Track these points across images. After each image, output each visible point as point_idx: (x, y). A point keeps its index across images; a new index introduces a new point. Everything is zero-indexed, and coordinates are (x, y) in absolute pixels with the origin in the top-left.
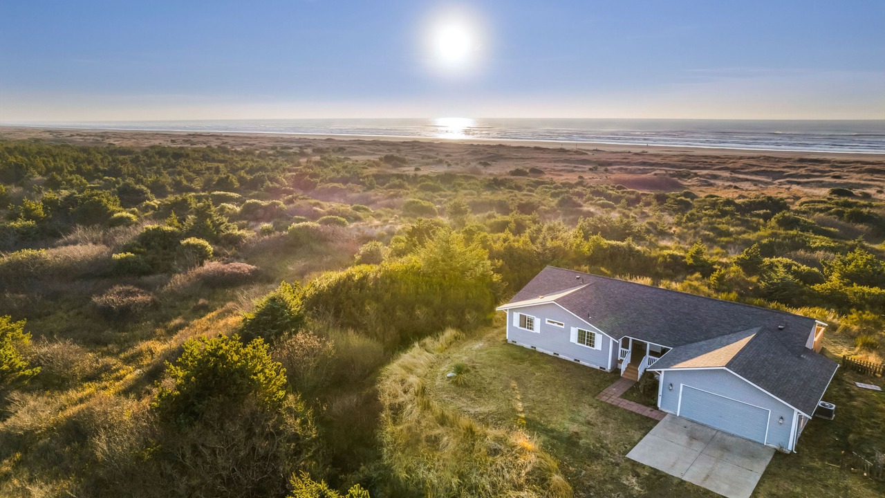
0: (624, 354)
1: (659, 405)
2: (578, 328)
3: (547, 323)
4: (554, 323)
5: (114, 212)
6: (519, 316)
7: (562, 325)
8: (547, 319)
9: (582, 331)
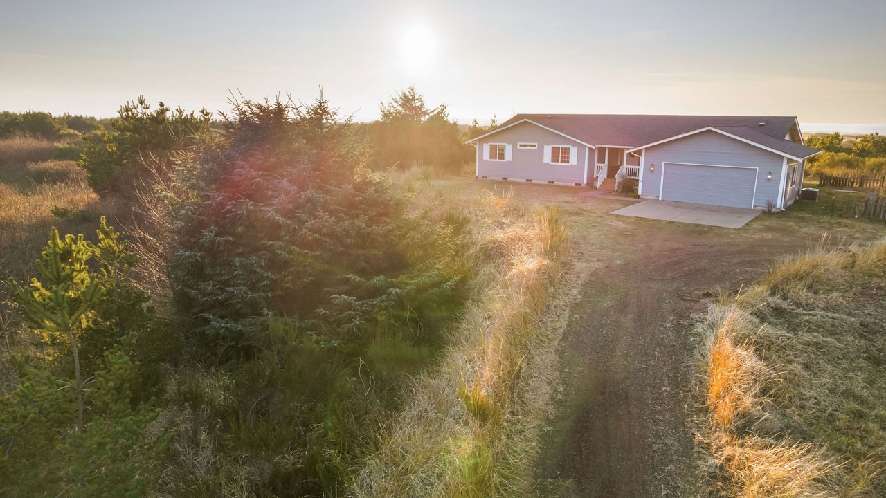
0: (599, 169)
1: (640, 193)
2: (551, 146)
3: (519, 147)
4: (526, 146)
5: (59, 130)
6: (489, 147)
7: (535, 146)
8: (519, 144)
9: (556, 148)
